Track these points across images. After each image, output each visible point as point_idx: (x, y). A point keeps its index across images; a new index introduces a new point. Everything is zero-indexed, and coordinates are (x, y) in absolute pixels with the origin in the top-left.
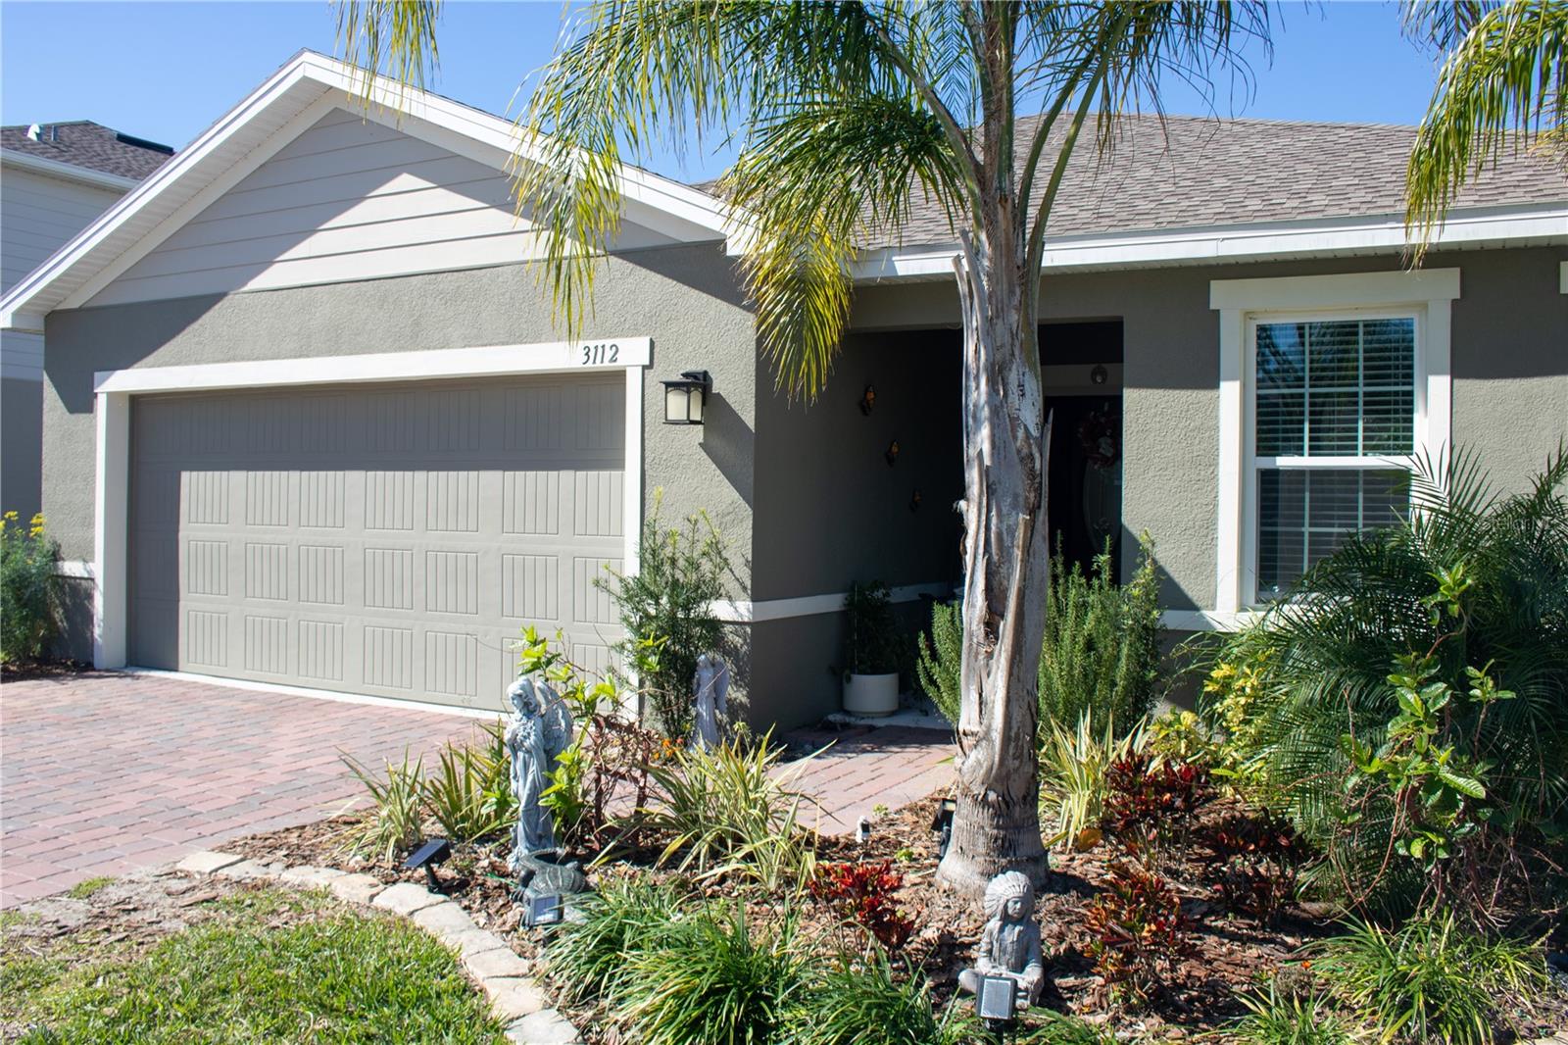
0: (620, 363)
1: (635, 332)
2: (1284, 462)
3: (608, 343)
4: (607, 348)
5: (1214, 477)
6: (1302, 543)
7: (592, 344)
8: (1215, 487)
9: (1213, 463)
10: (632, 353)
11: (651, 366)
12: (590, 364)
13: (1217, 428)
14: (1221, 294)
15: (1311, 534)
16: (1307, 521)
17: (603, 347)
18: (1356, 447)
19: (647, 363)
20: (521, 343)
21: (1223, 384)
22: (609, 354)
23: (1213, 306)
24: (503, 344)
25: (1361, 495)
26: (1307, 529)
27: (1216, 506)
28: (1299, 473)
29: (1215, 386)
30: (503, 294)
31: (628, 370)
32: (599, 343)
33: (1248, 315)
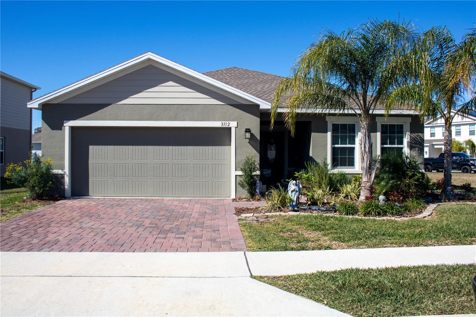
0: (230, 126)
1: (233, 120)
2: (336, 146)
3: (227, 122)
4: (227, 123)
5: (327, 148)
6: (338, 159)
7: (223, 122)
8: (327, 150)
9: (326, 146)
10: (233, 124)
11: (237, 127)
12: (223, 126)
13: (327, 140)
14: (328, 118)
15: (340, 157)
16: (339, 155)
17: (226, 123)
18: (347, 144)
19: (236, 126)
20: (205, 121)
21: (328, 133)
22: (227, 124)
23: (326, 120)
24: (200, 121)
25: (347, 151)
26: (339, 157)
27: (327, 153)
28: (338, 148)
29: (327, 133)
30: (200, 111)
31: (232, 128)
32: (225, 122)
33: (331, 122)
